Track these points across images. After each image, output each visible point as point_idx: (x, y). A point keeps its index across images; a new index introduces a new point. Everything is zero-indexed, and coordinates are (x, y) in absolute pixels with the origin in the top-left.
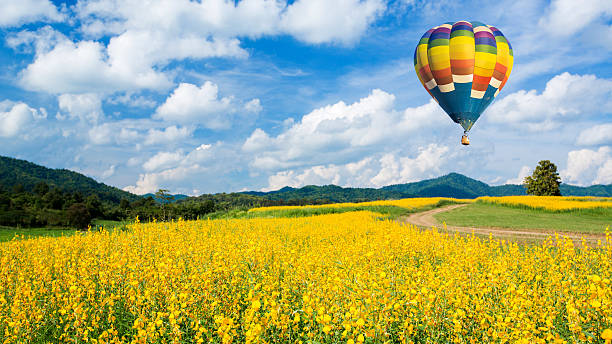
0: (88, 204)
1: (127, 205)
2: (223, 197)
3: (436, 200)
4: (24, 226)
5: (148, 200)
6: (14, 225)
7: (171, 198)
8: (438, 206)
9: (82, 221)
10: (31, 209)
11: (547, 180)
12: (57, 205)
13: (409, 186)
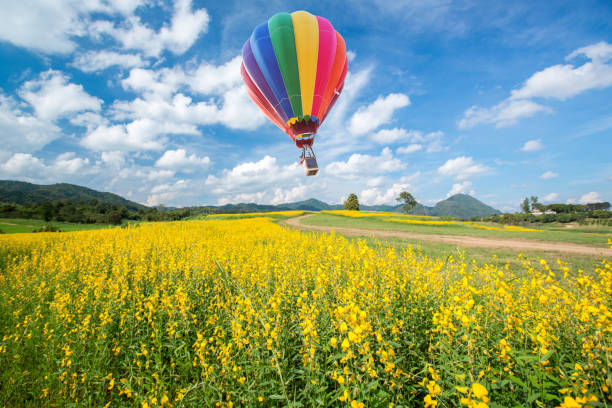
0: (120, 211)
1: (142, 212)
2: (195, 208)
3: (301, 212)
4: (83, 222)
5: (154, 210)
6: (77, 222)
7: (166, 209)
8: (303, 215)
9: (117, 220)
10: (87, 214)
11: (353, 204)
12: (103, 212)
13: (291, 204)
